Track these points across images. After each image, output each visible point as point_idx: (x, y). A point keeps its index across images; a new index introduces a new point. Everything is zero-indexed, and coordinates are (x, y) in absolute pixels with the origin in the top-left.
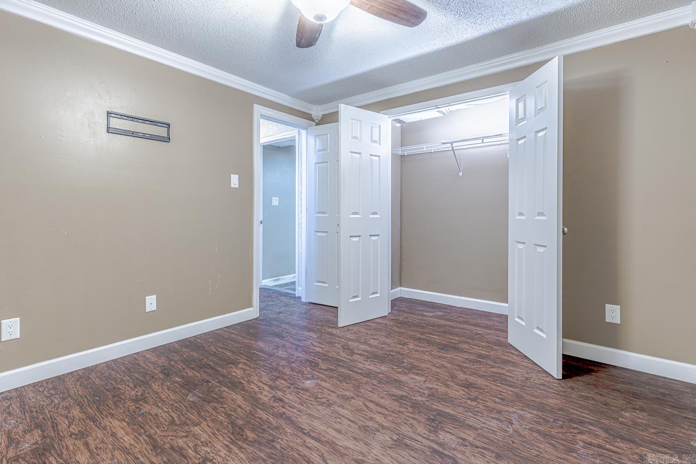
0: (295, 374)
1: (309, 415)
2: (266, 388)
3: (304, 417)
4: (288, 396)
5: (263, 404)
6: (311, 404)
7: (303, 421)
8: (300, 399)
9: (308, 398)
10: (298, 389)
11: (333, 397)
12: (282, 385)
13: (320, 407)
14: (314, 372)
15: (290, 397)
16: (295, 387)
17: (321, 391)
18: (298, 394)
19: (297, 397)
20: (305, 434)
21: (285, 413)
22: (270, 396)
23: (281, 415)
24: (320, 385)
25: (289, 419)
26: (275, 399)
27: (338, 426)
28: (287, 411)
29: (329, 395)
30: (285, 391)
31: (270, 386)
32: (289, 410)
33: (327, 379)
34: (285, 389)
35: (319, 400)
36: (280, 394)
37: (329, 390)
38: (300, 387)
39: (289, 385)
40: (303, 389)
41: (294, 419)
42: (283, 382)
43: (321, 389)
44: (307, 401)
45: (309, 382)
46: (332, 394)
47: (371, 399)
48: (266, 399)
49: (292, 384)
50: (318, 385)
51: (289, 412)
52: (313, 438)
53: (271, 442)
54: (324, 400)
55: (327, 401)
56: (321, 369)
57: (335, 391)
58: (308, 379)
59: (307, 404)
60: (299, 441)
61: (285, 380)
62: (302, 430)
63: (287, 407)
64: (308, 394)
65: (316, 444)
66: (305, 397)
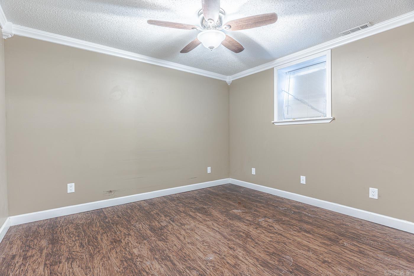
0: (220, 268)
1: (215, 238)
2: (241, 258)
3: (217, 237)
4: (226, 250)
5: (240, 247)
6: (213, 243)
7: (218, 236)
8: (219, 247)
9: (214, 247)
10: (219, 254)
11: (199, 245)
12: (230, 258)
13: (209, 241)
14: (205, 268)
15: (224, 249)
16: (221, 256)
17: (205, 250)
18: (219, 250)
19: (220, 248)
20: (218, 232)
21: (228, 241)
22: (237, 252)
23: (229, 240)
24: (204, 254)
25: (225, 238)
26: (233, 249)
27: (204, 232)
28: (226, 241)
29: (201, 247)
30: (228, 253)
31: (239, 259)
32: (225, 242)
33: (197, 259)
34: (228, 255)
35: (208, 245)
36: (231, 252)
37: (200, 250)
38: (218, 255)
39: (225, 258)
40: (216, 253)
41: (223, 237)
42: (229, 261)
43: (204, 251)
44: (215, 245)
45: (211, 259)
46: (199, 247)
47: (179, 241)
48: (239, 250)
49: (223, 258)
50: (205, 255)
51: (225, 241)
52: (215, 230)
53: (232, 231)
54: (205, 244)
55: (204, 244)
56: (198, 271)
57: (196, 249)
58: (211, 262)
59: (215, 244)
60: (221, 230)
61: (228, 263)
62: (219, 233)
63: (226, 243)
64: (213, 249)
65: (215, 228)
66: (216, 248)
